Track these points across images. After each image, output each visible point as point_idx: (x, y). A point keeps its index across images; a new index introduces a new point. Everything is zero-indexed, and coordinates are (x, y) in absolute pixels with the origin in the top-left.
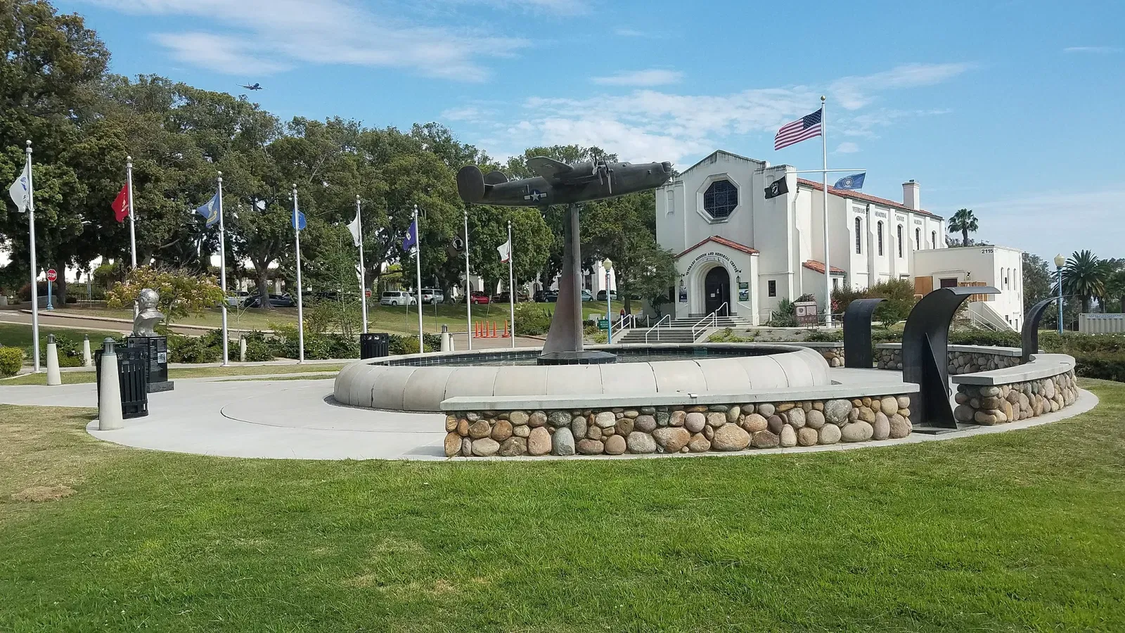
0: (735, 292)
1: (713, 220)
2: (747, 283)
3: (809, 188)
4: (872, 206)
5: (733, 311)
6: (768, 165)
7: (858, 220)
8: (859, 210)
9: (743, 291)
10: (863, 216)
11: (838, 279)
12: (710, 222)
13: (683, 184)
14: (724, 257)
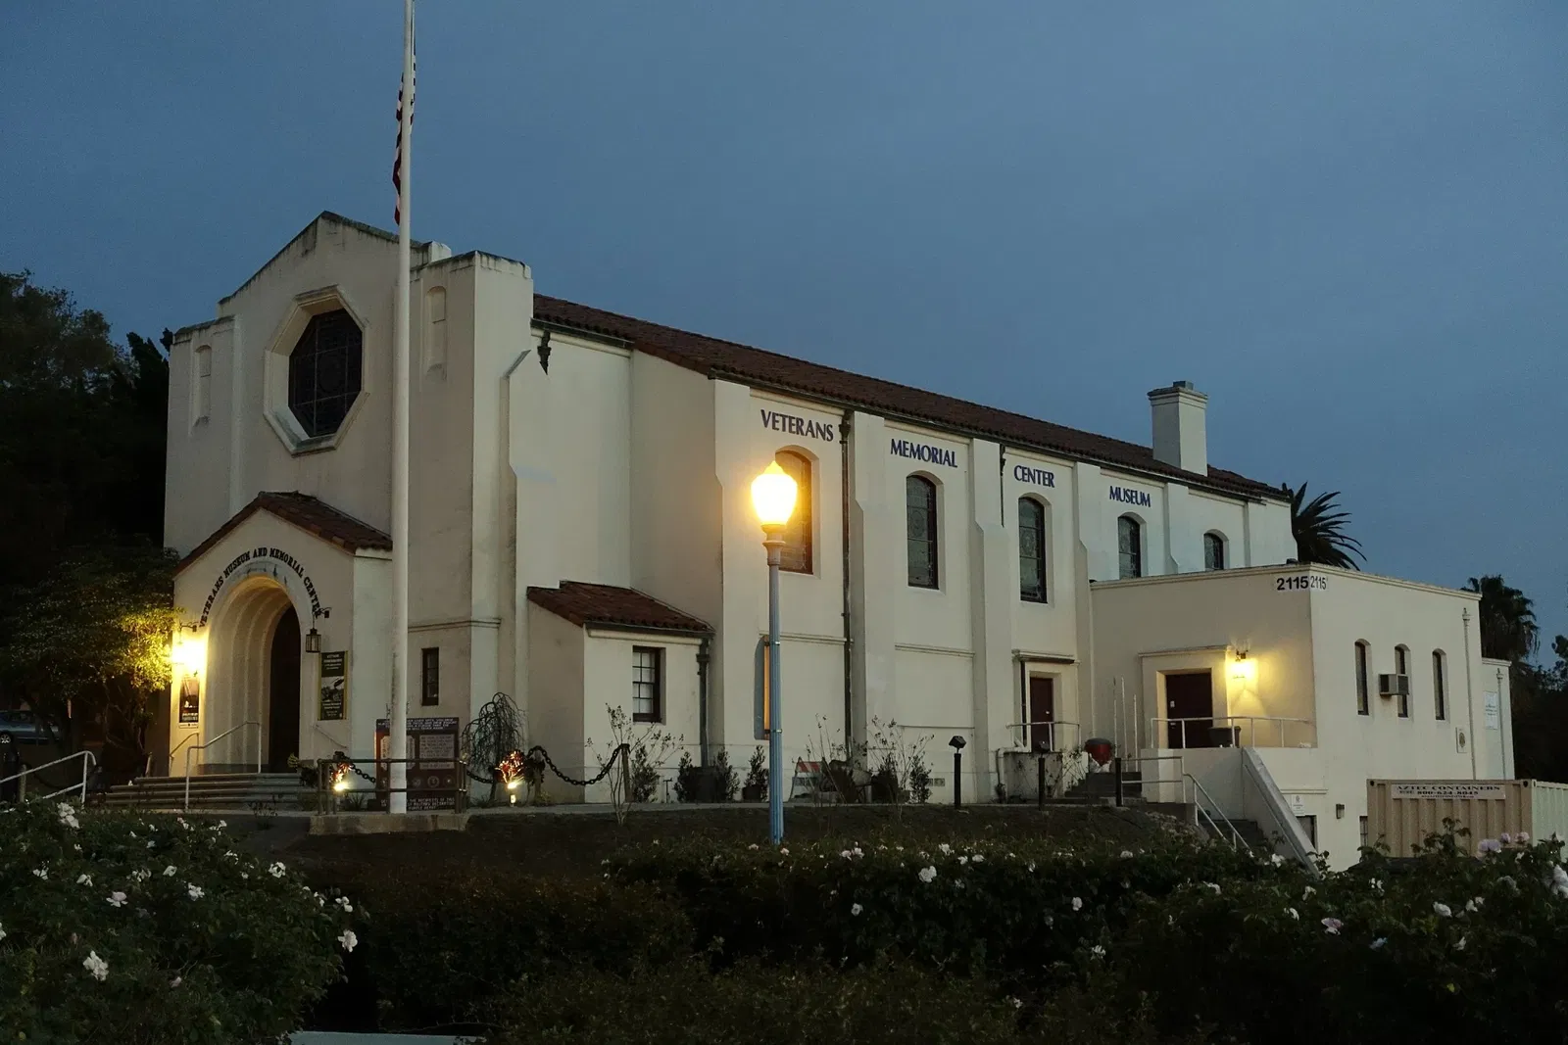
0: (309, 690)
8: (797, 426)
9: (331, 682)
11: (667, 651)
12: (293, 448)
13: (233, 325)
14: (290, 563)
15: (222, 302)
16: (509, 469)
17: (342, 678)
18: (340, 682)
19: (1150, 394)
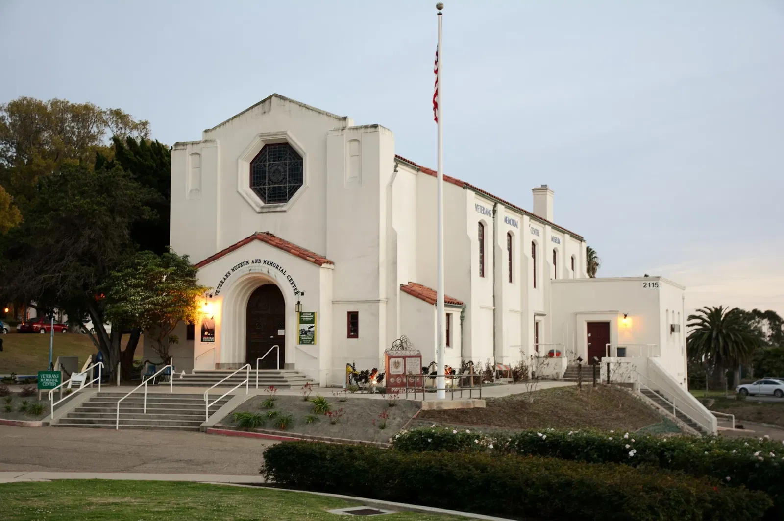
0: (292, 329)
1: (263, 207)
2: (313, 314)
3: (413, 168)
4: (500, 207)
5: (289, 359)
6: (351, 123)
7: (481, 225)
8: (483, 211)
9: (306, 327)
10: (488, 220)
11: (454, 315)
12: (258, 209)
13: (216, 145)
14: (277, 268)
15: (206, 131)
16: (393, 229)
17: (313, 325)
18: (312, 327)
19: (533, 190)
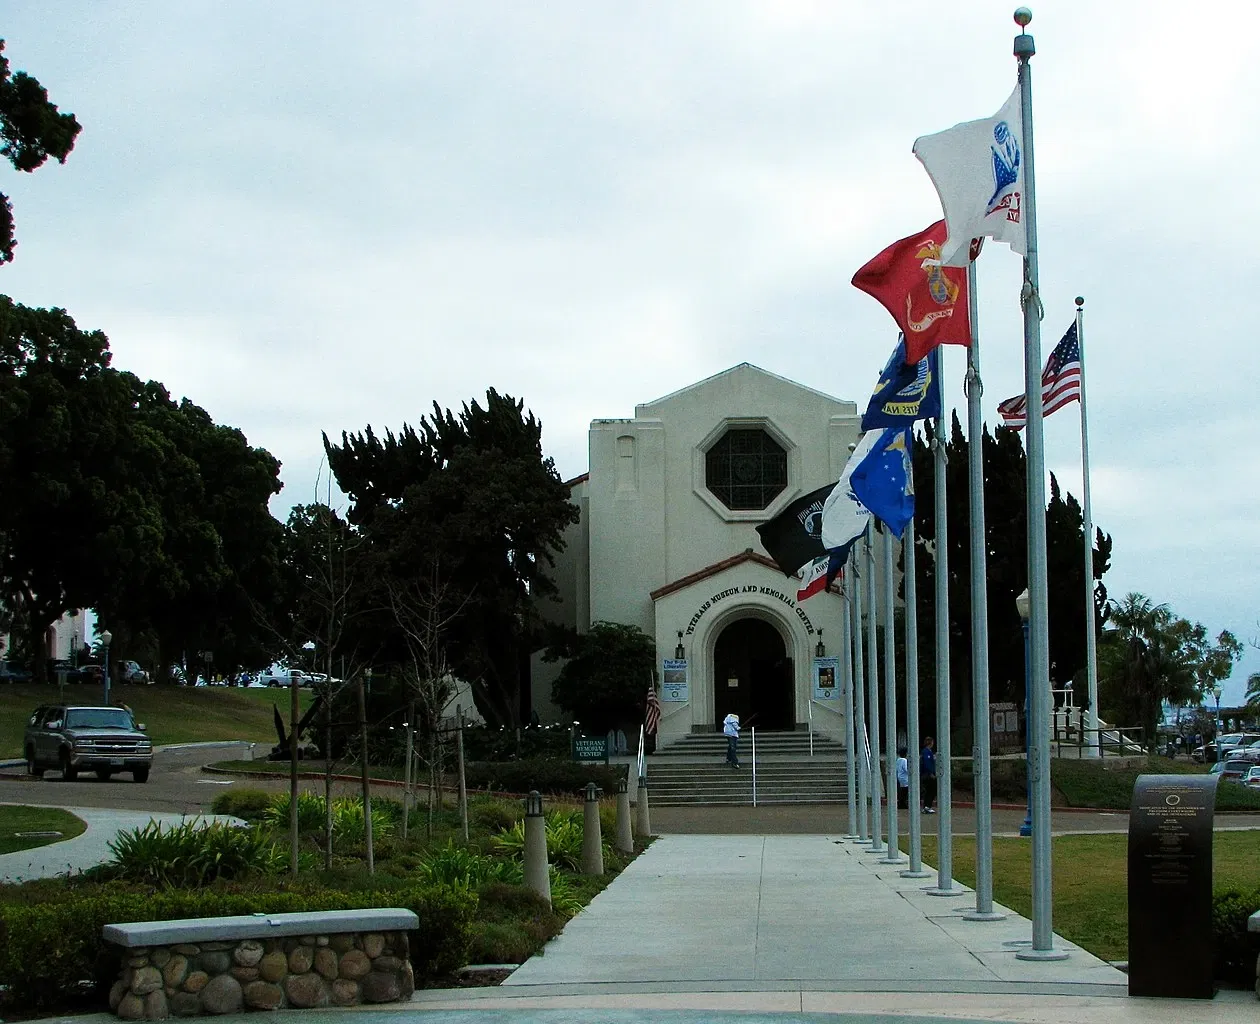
1: (728, 515)
12: (727, 518)
14: (781, 598)
